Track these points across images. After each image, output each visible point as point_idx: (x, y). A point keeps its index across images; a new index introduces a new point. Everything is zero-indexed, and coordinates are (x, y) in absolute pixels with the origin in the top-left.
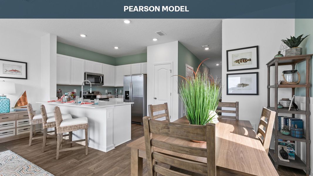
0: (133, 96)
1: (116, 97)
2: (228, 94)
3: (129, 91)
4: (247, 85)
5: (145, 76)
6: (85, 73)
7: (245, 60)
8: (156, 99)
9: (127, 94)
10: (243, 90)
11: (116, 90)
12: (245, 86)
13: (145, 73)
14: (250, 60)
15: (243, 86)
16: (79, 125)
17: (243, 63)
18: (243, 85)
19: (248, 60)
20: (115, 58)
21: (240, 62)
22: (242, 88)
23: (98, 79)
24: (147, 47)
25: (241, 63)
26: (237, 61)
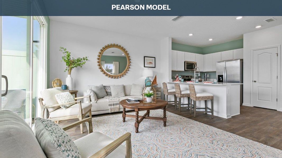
0: (227, 79)
1: (206, 80)
3: (223, 76)
5: (242, 61)
6: (185, 62)
8: (256, 82)
9: (220, 78)
11: (206, 74)
13: (241, 58)
16: (208, 96)
20: (202, 48)
23: (190, 66)
24: (243, 34)
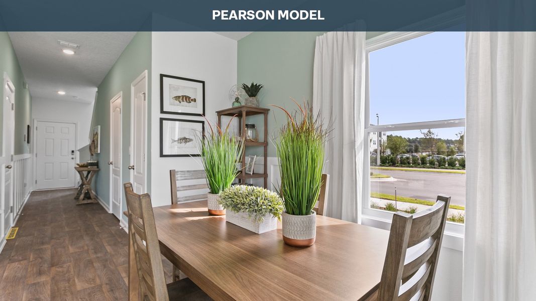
2: (162, 155)
4: (190, 140)
7: (187, 99)
10: (185, 148)
12: (189, 142)
14: (195, 100)
15: (186, 142)
17: (185, 103)
18: (185, 140)
19: (192, 100)
21: (181, 99)
22: (183, 144)
25: (182, 103)
26: (177, 98)
